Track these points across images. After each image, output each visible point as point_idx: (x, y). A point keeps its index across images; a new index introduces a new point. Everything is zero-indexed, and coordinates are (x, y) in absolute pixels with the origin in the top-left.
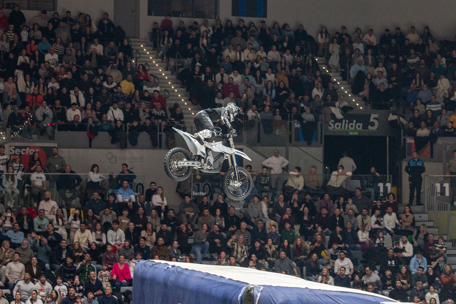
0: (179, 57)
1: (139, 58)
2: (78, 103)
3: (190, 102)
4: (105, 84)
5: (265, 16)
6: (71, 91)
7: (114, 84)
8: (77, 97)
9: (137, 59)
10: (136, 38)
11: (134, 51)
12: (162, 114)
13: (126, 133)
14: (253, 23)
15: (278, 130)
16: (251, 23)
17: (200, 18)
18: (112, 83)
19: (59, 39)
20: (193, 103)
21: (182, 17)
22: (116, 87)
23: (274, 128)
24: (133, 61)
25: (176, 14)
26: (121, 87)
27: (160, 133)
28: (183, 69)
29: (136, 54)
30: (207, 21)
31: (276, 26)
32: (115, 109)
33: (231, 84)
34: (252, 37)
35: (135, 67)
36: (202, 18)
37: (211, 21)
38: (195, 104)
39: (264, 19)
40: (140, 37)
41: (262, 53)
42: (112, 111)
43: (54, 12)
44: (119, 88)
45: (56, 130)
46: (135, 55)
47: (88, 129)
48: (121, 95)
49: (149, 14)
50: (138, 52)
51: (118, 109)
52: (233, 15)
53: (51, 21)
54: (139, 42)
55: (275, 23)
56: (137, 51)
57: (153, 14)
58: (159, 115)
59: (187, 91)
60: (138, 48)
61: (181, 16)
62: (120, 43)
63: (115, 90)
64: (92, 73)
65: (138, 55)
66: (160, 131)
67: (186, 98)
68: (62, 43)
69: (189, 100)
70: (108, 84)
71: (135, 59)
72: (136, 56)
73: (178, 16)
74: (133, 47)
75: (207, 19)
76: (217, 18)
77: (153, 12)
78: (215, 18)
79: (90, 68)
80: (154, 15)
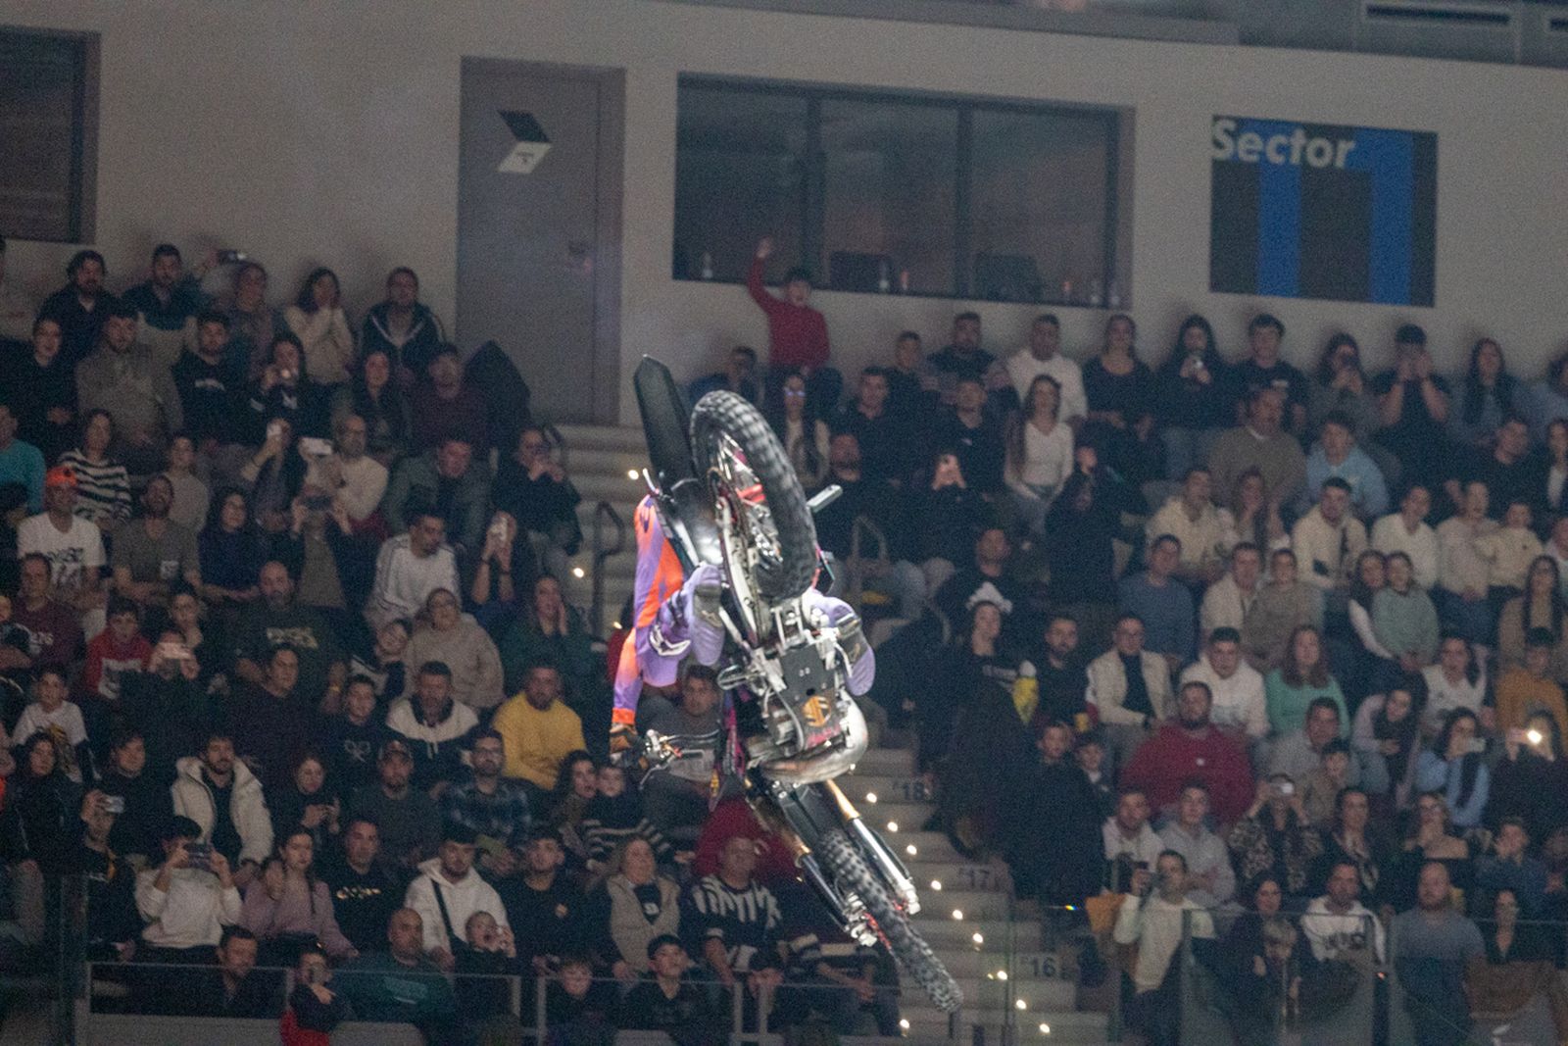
0: (869, 551)
1: (615, 551)
2: (226, 838)
3: (937, 840)
4: (402, 719)
5: (1423, 292)
6: (182, 765)
7: (463, 719)
8: (223, 798)
9: (600, 557)
10: (592, 421)
11: (585, 508)
12: (762, 913)
13: (528, 1031)
14: (1350, 341)
15: (1502, 1030)
16: (1338, 342)
17: (1005, 299)
18: (445, 713)
19: (101, 421)
20: (956, 842)
21: (894, 290)
22: (468, 740)
23: (1474, 1015)
24: (579, 573)
25: (855, 274)
26: (498, 736)
27: (750, 1037)
28: (900, 623)
29: (597, 525)
30: (1053, 320)
31: (1482, 361)
32: (455, 875)
33: (1193, 725)
34: (1334, 428)
35: (588, 606)
36: (1021, 300)
37: (1077, 325)
38: (970, 854)
39: (1417, 315)
40: (623, 421)
41: (1411, 529)
42: (436, 886)
43: (73, 250)
44: (488, 743)
45: (82, 1007)
46: (587, 532)
47: (288, 1008)
48: (498, 790)
49: (684, 268)
50: (611, 513)
51: (473, 876)
52: (1216, 286)
53: (59, 306)
54: (622, 448)
55: (1480, 346)
56: (604, 505)
57: (708, 273)
58: (742, 917)
59: (922, 765)
60: (605, 484)
61: (884, 284)
62: (494, 454)
63: (466, 756)
64: (313, 644)
65: (610, 534)
66: (750, 1025)
67: (920, 813)
68: (116, 449)
69: (930, 826)
70: (419, 716)
71: (587, 555)
72: (597, 537)
73: (868, 286)
74: (579, 483)
75: (1055, 310)
76: (1115, 300)
77: (708, 258)
78: (1105, 304)
79: (295, 613)
80: (713, 280)
